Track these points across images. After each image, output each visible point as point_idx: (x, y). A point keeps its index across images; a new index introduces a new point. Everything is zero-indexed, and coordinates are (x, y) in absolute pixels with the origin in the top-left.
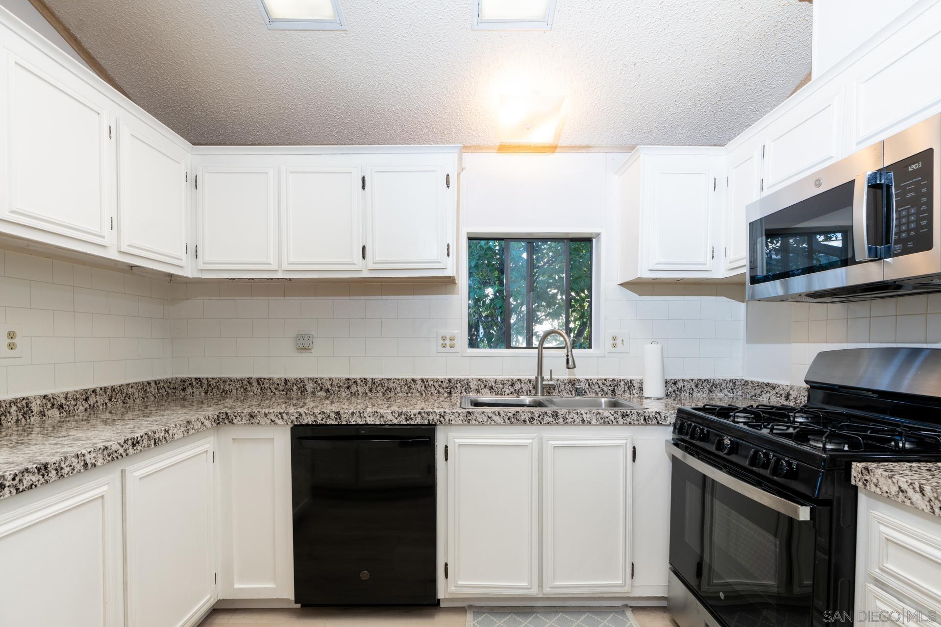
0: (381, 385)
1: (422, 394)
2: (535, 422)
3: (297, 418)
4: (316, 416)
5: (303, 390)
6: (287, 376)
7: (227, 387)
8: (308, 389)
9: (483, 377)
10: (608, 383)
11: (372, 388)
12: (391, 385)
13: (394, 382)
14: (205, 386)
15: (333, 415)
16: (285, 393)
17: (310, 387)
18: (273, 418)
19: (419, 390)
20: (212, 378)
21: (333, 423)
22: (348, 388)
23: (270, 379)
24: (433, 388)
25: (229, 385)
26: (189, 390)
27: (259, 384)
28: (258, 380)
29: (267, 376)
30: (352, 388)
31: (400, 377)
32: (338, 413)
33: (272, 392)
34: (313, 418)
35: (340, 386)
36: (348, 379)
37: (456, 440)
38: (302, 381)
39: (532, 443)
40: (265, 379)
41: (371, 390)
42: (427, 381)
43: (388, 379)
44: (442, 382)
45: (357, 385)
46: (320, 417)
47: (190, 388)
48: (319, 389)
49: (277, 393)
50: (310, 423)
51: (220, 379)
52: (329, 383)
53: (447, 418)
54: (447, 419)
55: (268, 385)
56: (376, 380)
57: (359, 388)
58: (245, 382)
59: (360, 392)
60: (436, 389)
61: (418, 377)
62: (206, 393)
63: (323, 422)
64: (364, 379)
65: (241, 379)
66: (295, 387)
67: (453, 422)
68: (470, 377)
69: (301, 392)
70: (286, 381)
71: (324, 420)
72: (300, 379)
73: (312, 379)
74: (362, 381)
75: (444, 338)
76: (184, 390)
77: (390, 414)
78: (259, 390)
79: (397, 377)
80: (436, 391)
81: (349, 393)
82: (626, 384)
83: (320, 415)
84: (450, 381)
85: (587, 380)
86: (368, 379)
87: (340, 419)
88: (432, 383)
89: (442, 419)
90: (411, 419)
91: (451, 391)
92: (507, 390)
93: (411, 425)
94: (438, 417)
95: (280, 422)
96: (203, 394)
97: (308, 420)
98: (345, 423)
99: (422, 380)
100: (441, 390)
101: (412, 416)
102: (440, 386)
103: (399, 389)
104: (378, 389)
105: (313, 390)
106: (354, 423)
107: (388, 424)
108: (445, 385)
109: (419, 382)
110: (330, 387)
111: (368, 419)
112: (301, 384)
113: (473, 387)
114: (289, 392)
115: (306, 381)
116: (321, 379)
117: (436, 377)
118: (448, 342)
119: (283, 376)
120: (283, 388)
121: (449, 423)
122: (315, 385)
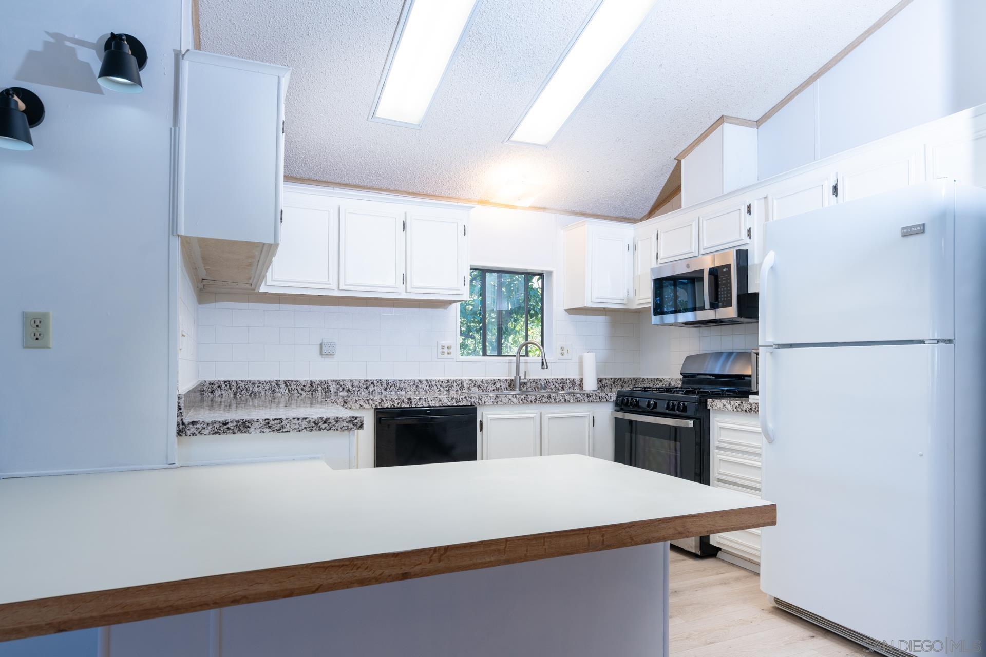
0: (394, 385)
1: (427, 392)
3: (380, 403)
4: (394, 402)
5: (327, 390)
6: (313, 379)
7: (256, 389)
8: (331, 390)
9: (473, 378)
10: (559, 382)
11: (386, 388)
12: (402, 385)
13: (404, 383)
14: (234, 388)
15: (406, 400)
16: (310, 393)
17: (333, 388)
20: (242, 381)
21: (406, 406)
22: (367, 388)
23: (297, 381)
24: (435, 387)
25: (258, 387)
26: (218, 392)
27: (286, 385)
28: (286, 383)
29: (295, 379)
30: (370, 388)
31: (409, 378)
32: (409, 399)
33: (298, 393)
34: (391, 403)
35: (360, 387)
36: (367, 381)
37: (489, 416)
38: (326, 382)
39: (536, 416)
40: (292, 381)
41: (385, 390)
42: (431, 382)
43: (399, 380)
44: (442, 382)
45: (374, 385)
46: (396, 402)
47: (219, 390)
48: (341, 389)
49: (303, 393)
50: (389, 407)
51: (250, 381)
52: (350, 384)
54: (483, 402)
55: (295, 387)
56: (390, 381)
57: (376, 388)
58: (274, 384)
59: (376, 392)
60: (437, 388)
61: (423, 378)
62: (235, 394)
63: (399, 406)
64: (380, 380)
65: (270, 382)
66: (320, 388)
67: (487, 403)
68: (463, 378)
69: (326, 392)
70: (312, 383)
71: (399, 404)
72: (325, 381)
73: (335, 381)
74: (378, 382)
75: (443, 347)
76: (212, 392)
77: (446, 399)
78: (287, 391)
79: (407, 379)
80: (438, 390)
81: (367, 392)
82: (570, 382)
83: (397, 401)
84: (448, 381)
85: (545, 379)
86: (383, 381)
90: (460, 402)
91: (449, 389)
93: (459, 406)
96: (232, 395)
97: (388, 404)
98: (414, 406)
99: (427, 381)
100: (442, 389)
103: (408, 388)
104: (392, 388)
105: (336, 390)
106: (421, 406)
107: (444, 406)
108: (444, 385)
109: (424, 382)
110: (351, 388)
112: (326, 385)
114: (314, 393)
115: (330, 383)
116: (343, 381)
117: (437, 378)
118: (446, 350)
119: (309, 379)
120: (309, 389)
121: (485, 404)
122: (338, 386)
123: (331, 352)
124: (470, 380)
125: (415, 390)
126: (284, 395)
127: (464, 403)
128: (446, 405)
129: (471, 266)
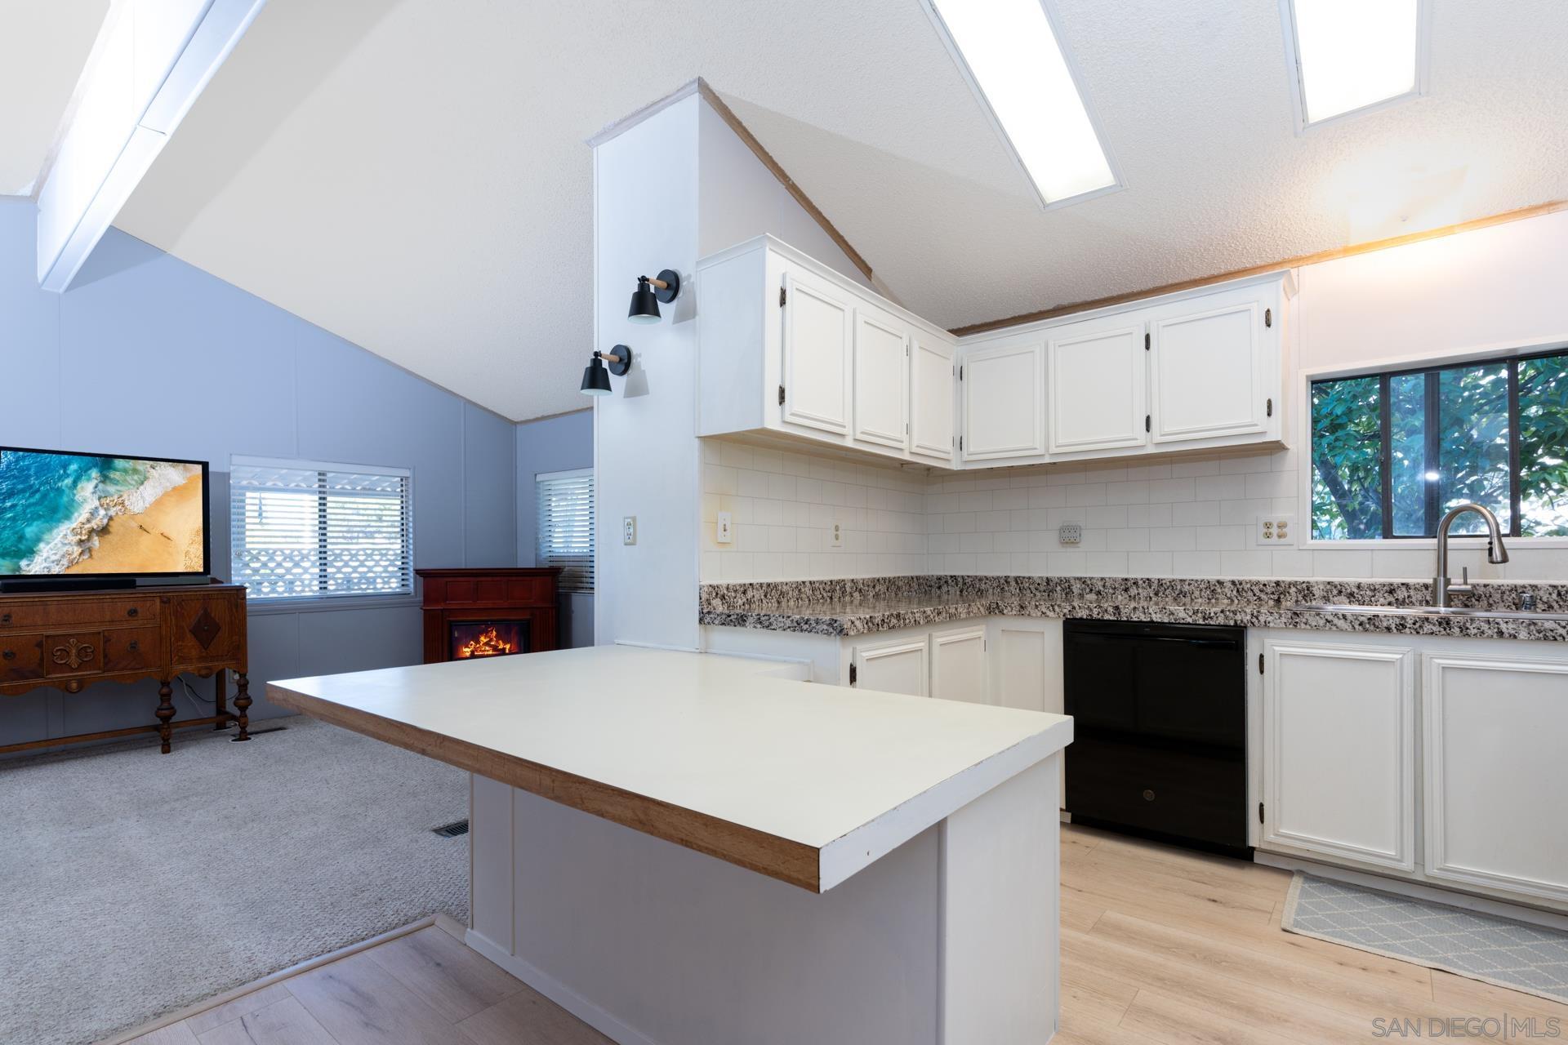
0: (1170, 588)
1: (1232, 601)
2: (1407, 630)
3: (1070, 611)
4: (1091, 610)
5: (1068, 591)
6: (1049, 575)
7: (983, 586)
11: (1158, 591)
12: (1186, 588)
13: (1189, 584)
14: (960, 585)
15: (1111, 610)
16: (1046, 594)
17: (1076, 588)
18: (1044, 610)
19: (1228, 595)
20: (968, 576)
21: (1111, 618)
22: (1126, 590)
23: (1029, 578)
24: (1250, 593)
25: (985, 583)
26: (945, 589)
27: (1017, 583)
28: (1016, 579)
29: (1027, 575)
30: (1131, 590)
31: (1199, 577)
34: (1088, 612)
35: (1115, 588)
36: (1126, 580)
38: (1067, 580)
40: (1024, 578)
41: (1156, 594)
42: (1241, 584)
43: (1181, 580)
44: (1265, 585)
45: (1138, 587)
46: (1095, 611)
48: (1088, 590)
49: (1038, 594)
50: (1085, 617)
51: (976, 576)
52: (1100, 584)
53: (1262, 619)
55: (1027, 585)
56: (1164, 582)
57: (1140, 591)
58: (1002, 581)
59: (1141, 596)
60: (1255, 595)
61: (1226, 577)
62: (961, 591)
63: (1099, 617)
64: (1148, 579)
65: (998, 578)
66: (1059, 588)
68: (1312, 579)
69: (1066, 594)
70: (1048, 580)
71: (1100, 615)
72: (1065, 578)
73: (1079, 579)
74: (1144, 582)
75: (1268, 525)
76: (939, 588)
79: (1195, 578)
80: (1255, 598)
81: (1127, 596)
84: (1278, 583)
86: (1153, 580)
87: (1119, 614)
88: (1249, 586)
89: (1254, 620)
92: (1382, 600)
94: (1249, 617)
95: (1051, 614)
96: (958, 593)
97: (1082, 614)
98: (1125, 619)
99: (1233, 583)
100: (1263, 596)
101: (1212, 614)
102: (1261, 591)
104: (1167, 592)
107: (1179, 623)
108: (1269, 590)
110: (1102, 589)
111: (1154, 616)
112: (1067, 584)
113: (1317, 593)
114: (1051, 594)
115: (1072, 581)
116: (1091, 579)
117: (1254, 578)
118: (1274, 530)
119: (1045, 575)
122: (1083, 586)
123: (1072, 540)
124: (1329, 583)
125: (1210, 597)
126: (1014, 595)
127: (1221, 620)
128: (1182, 621)
129: (1307, 377)
